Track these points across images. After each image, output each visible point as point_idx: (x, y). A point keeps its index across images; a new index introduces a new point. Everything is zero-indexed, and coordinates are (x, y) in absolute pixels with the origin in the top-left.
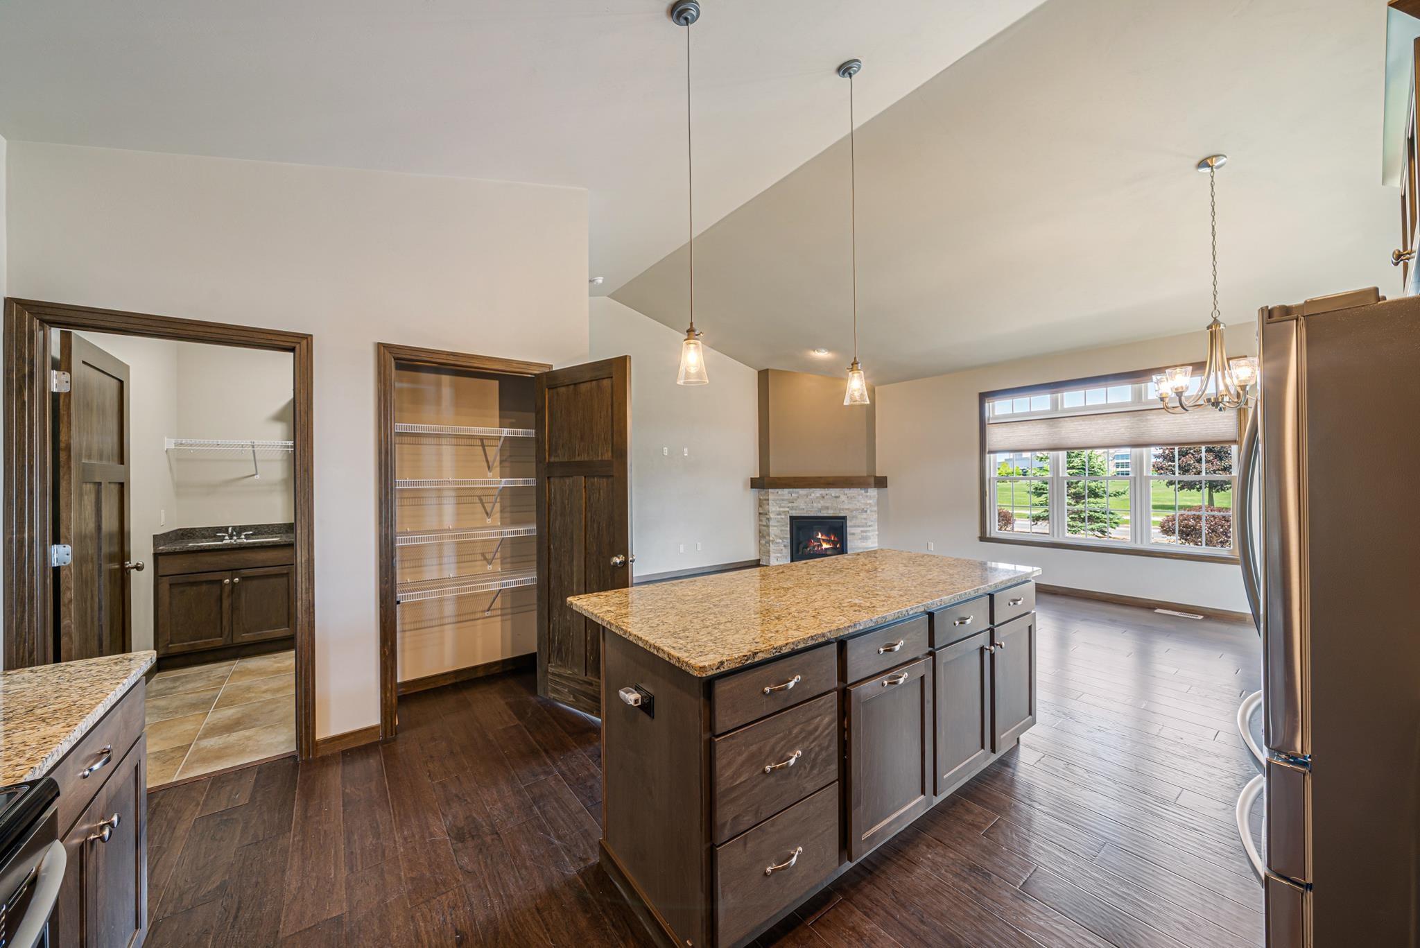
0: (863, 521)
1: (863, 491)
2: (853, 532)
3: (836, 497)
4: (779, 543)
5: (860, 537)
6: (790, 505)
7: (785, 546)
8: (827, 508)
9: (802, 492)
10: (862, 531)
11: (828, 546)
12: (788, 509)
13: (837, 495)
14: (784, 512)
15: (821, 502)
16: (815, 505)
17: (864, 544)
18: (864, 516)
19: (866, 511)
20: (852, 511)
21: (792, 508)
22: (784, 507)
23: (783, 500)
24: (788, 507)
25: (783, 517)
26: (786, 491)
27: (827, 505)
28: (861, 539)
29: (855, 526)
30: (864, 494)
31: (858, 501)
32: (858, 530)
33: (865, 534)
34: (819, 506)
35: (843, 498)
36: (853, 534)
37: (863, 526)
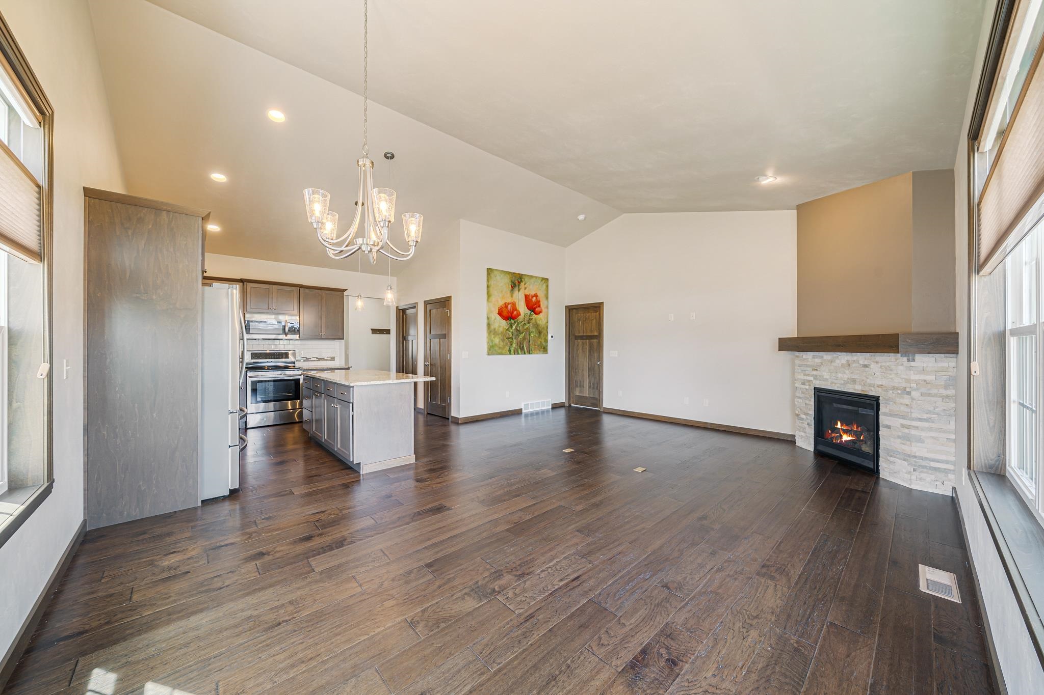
0: (903, 408)
1: (905, 359)
2: (886, 423)
3: (866, 366)
4: (802, 419)
5: (900, 434)
6: (815, 373)
7: (808, 424)
8: (854, 381)
9: (827, 356)
10: (903, 426)
11: (849, 438)
12: (812, 378)
13: (866, 363)
14: (809, 381)
15: (847, 372)
16: (840, 375)
17: (904, 447)
18: (906, 400)
19: (909, 393)
20: (886, 391)
21: (815, 377)
22: (808, 375)
23: (807, 366)
24: (812, 376)
25: (807, 387)
26: (809, 355)
27: (854, 377)
28: (899, 437)
29: (891, 415)
30: (906, 363)
31: (897, 374)
32: (899, 422)
33: (906, 431)
34: (846, 377)
35: (873, 366)
36: (888, 427)
37: (904, 417)
